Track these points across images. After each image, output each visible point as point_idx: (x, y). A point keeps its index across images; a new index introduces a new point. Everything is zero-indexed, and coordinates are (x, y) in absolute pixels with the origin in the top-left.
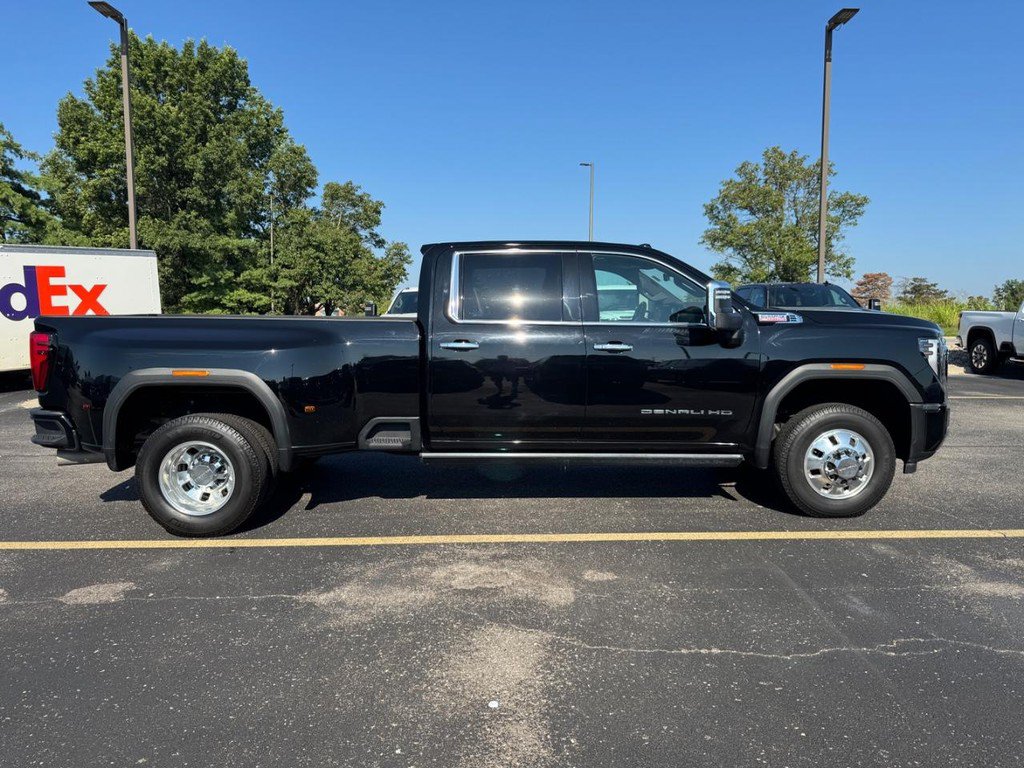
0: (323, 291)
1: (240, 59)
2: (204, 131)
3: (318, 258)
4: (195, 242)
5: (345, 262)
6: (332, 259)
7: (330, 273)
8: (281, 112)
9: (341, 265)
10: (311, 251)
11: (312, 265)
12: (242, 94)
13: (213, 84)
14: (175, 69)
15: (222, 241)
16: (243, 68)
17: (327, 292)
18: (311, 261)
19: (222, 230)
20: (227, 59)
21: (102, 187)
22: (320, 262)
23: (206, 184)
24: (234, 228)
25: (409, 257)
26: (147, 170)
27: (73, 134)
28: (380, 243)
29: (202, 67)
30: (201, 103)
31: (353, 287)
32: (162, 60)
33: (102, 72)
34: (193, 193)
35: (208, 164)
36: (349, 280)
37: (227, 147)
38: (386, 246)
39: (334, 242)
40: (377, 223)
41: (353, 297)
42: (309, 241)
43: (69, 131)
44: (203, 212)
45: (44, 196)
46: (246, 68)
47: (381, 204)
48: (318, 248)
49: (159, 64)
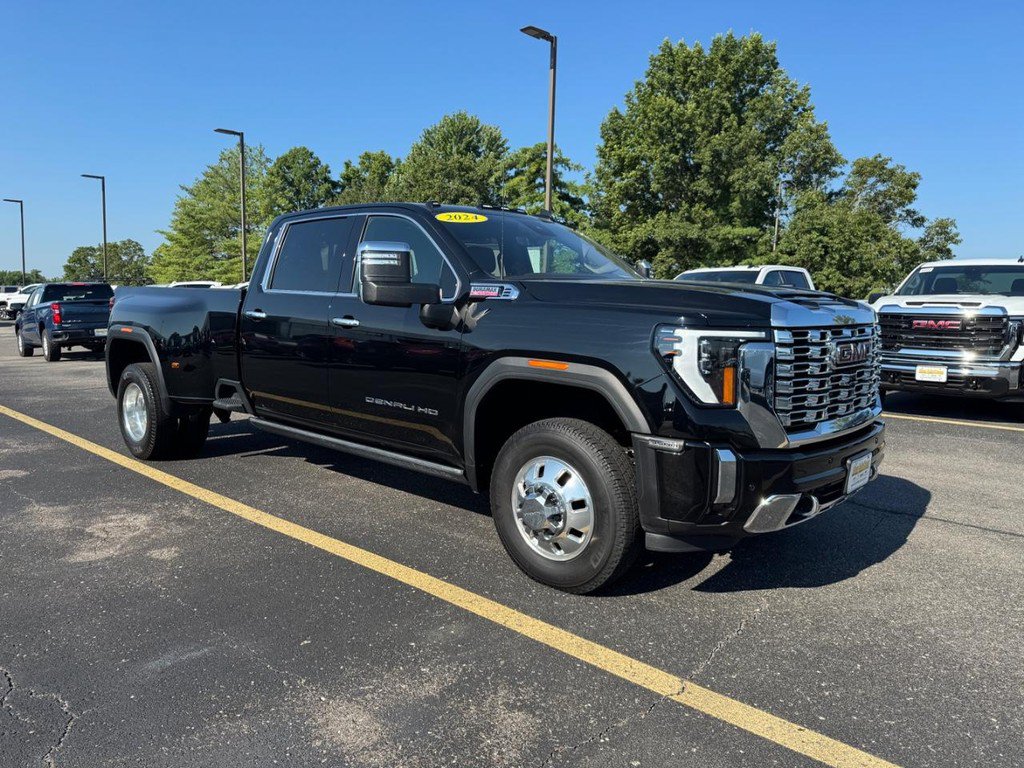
0: (824, 278)
1: (767, 43)
2: (719, 123)
3: (821, 241)
4: (694, 232)
5: (851, 245)
6: (836, 244)
7: (834, 259)
8: (808, 90)
9: (847, 249)
10: (815, 234)
11: (814, 250)
12: (767, 79)
13: (733, 75)
14: (699, 67)
15: (726, 230)
16: (772, 51)
17: (828, 279)
18: (813, 245)
19: (728, 219)
20: (750, 47)
21: (626, 188)
22: (823, 247)
23: (714, 176)
24: (740, 217)
25: (957, 235)
26: (662, 168)
27: (610, 144)
28: (918, 222)
29: (725, 60)
30: (717, 97)
31: (860, 273)
32: (688, 60)
33: (639, 84)
34: (702, 185)
35: (716, 155)
36: (855, 265)
37: (737, 137)
38: (926, 224)
39: (840, 222)
40: (911, 198)
41: (857, 285)
42: (813, 225)
43: (608, 140)
44: (710, 202)
45: (586, 200)
46: (774, 50)
47: (917, 176)
48: (822, 232)
49: (686, 65)
